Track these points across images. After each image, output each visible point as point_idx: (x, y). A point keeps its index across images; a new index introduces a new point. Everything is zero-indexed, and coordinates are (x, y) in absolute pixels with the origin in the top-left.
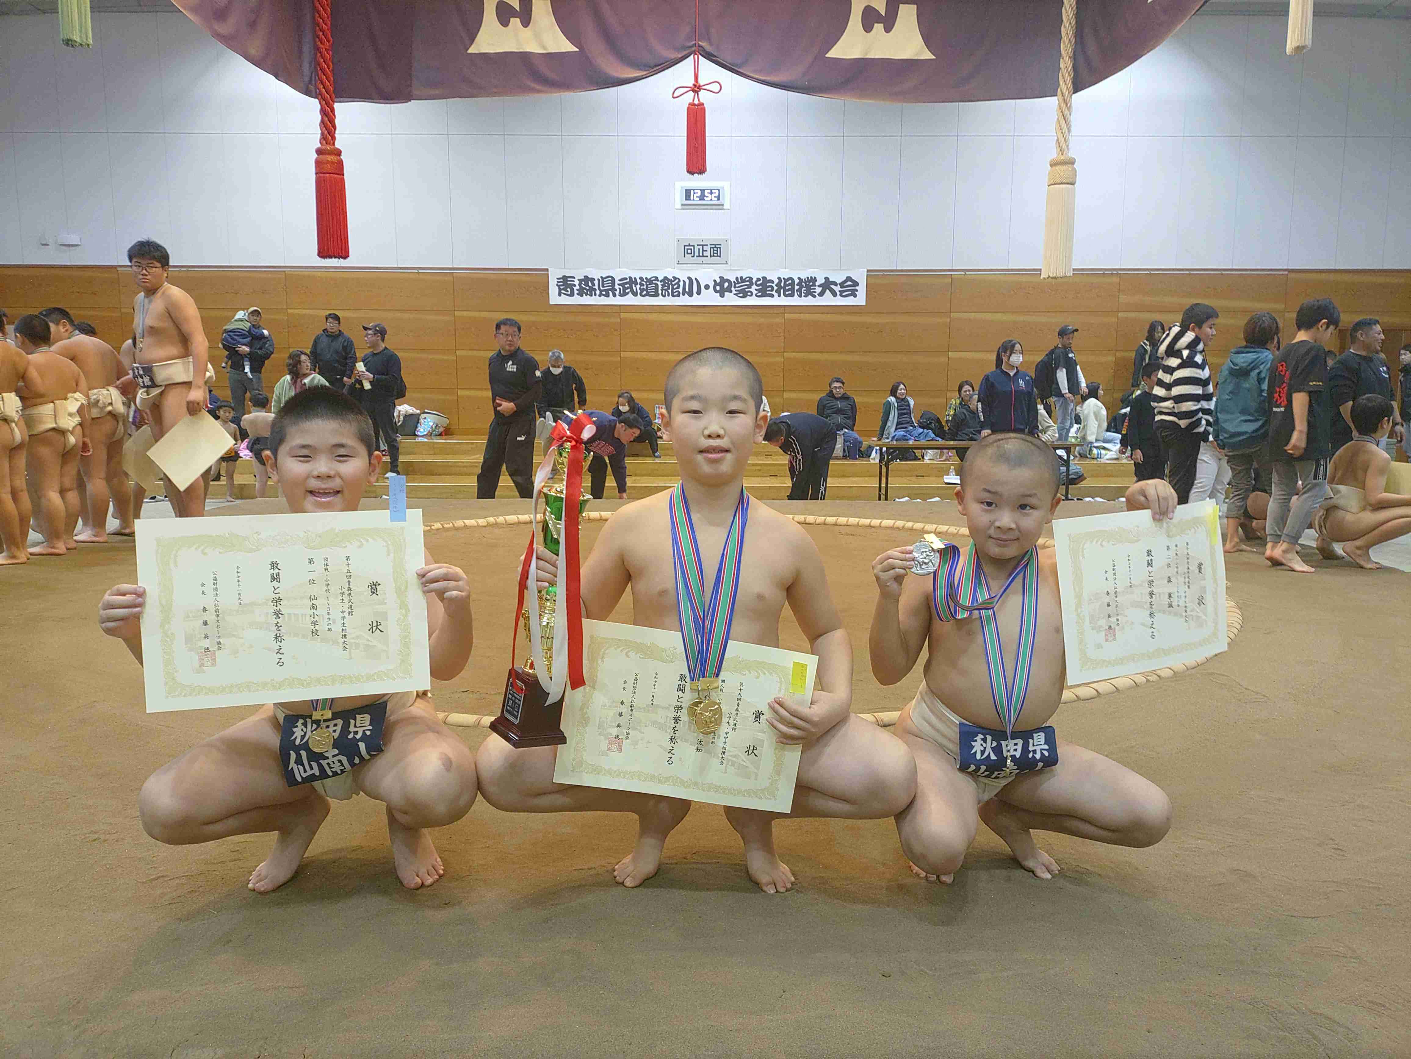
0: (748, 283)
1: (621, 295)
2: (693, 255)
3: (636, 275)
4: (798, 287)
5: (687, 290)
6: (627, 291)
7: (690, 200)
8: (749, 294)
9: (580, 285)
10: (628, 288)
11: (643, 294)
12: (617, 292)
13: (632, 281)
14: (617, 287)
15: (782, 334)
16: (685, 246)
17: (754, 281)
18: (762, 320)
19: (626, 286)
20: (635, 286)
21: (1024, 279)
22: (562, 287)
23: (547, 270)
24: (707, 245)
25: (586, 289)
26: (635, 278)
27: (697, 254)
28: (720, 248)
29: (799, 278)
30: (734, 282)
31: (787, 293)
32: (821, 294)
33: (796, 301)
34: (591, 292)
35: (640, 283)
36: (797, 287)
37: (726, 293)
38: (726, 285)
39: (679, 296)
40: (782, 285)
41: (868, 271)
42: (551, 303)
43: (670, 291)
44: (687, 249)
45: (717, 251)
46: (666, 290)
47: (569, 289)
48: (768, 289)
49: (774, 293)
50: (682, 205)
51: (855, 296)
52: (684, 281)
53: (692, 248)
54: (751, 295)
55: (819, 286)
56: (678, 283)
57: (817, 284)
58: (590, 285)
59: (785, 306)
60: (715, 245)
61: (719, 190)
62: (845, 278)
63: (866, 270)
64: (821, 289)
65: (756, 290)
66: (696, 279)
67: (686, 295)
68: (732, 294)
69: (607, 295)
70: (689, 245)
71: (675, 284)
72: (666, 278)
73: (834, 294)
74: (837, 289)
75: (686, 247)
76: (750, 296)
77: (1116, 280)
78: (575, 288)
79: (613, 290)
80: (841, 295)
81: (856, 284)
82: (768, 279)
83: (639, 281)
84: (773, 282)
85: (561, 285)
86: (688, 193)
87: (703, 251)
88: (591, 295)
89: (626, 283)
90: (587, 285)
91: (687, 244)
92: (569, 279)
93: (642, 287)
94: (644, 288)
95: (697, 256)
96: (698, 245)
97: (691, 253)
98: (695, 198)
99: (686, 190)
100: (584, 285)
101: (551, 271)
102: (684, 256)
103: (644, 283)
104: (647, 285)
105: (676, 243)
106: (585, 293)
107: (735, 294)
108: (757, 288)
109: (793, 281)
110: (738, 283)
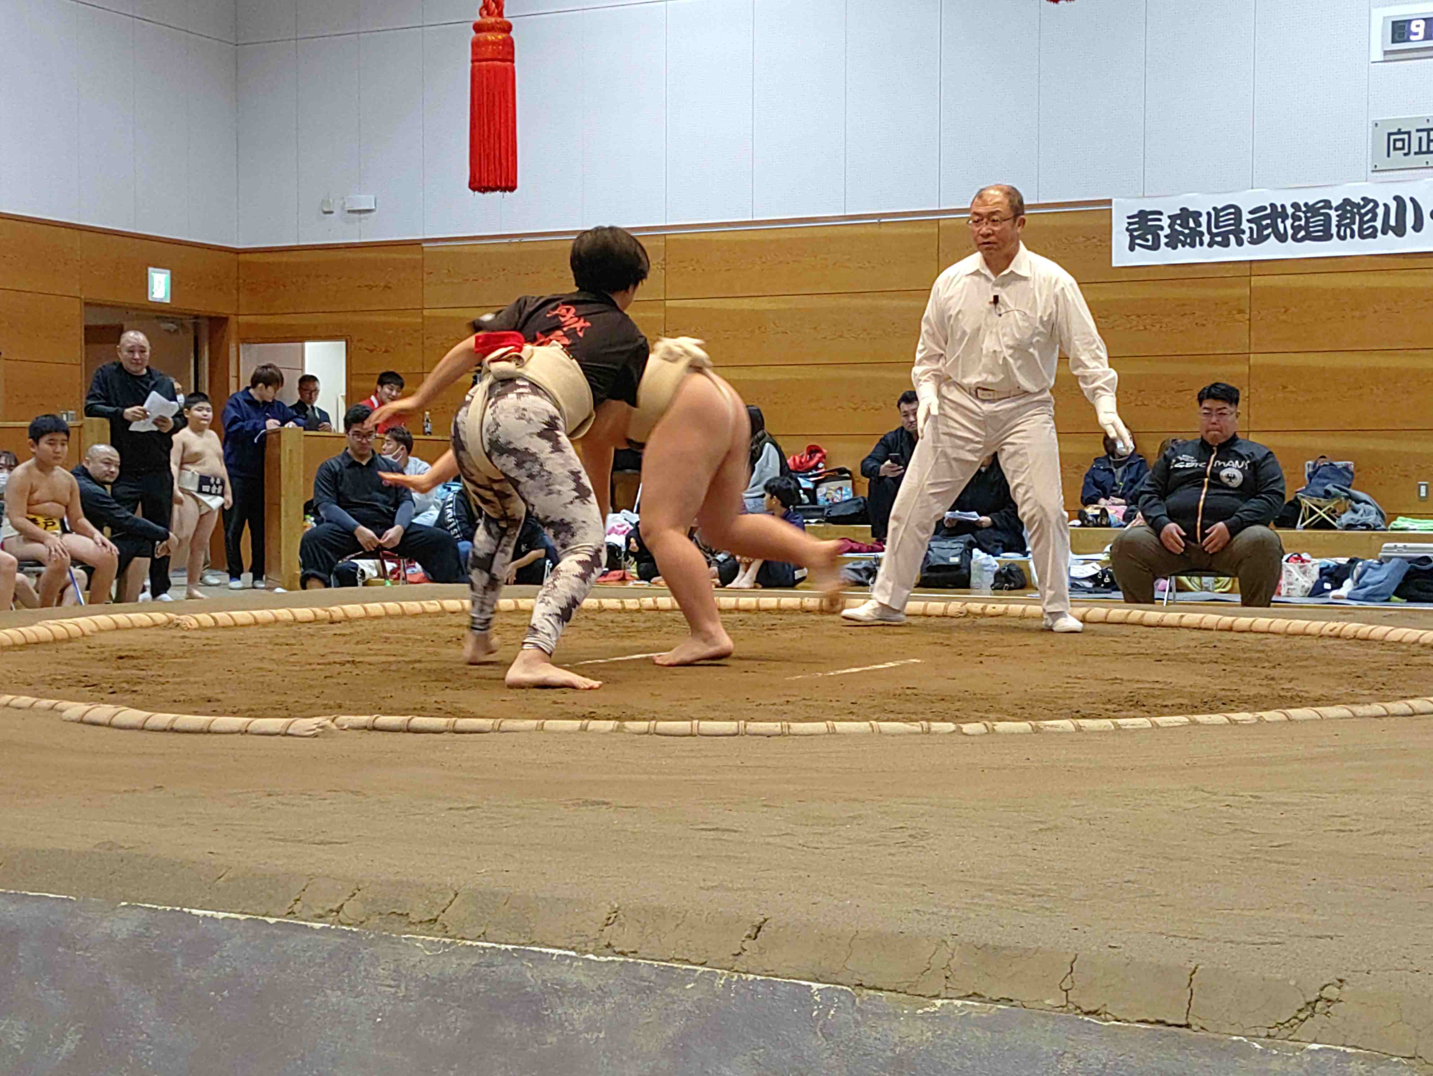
1: (1253, 241)
2: (1406, 151)
3: (1285, 199)
5: (1392, 222)
6: (1266, 232)
7: (1402, 41)
9: (1171, 226)
10: (1267, 227)
11: (1299, 236)
12: (1246, 237)
13: (1277, 213)
14: (1245, 226)
16: (1390, 134)
19: (1264, 223)
20: (1283, 222)
22: (1136, 234)
23: (1109, 202)
25: (1183, 234)
26: (1283, 206)
27: (1415, 148)
34: (1193, 239)
35: (1293, 214)
39: (1375, 237)
42: (1114, 264)
43: (1356, 227)
44: (1395, 140)
46: (1347, 226)
47: (1150, 237)
50: (1386, 53)
52: (1385, 205)
53: (1406, 137)
56: (1373, 211)
58: (1192, 224)
66: (1412, 200)
67: (1390, 233)
69: (1225, 244)
70: (1399, 132)
71: (1366, 214)
72: (1347, 201)
75: (1392, 137)
78: (1162, 234)
79: (1238, 233)
83: (1290, 211)
85: (1135, 230)
86: (1398, 28)
87: (1428, 140)
88: (1193, 245)
89: (1265, 217)
90: (1185, 225)
91: (1395, 130)
92: (1150, 217)
93: (1296, 223)
94: (1300, 225)
95: (1416, 153)
96: (1418, 131)
97: (1403, 148)
98: (1412, 38)
99: (1394, 23)
100: (1180, 225)
101: (1116, 203)
102: (1389, 155)
103: (1302, 215)
104: (1307, 219)
105: (1370, 130)
106: (1180, 241)
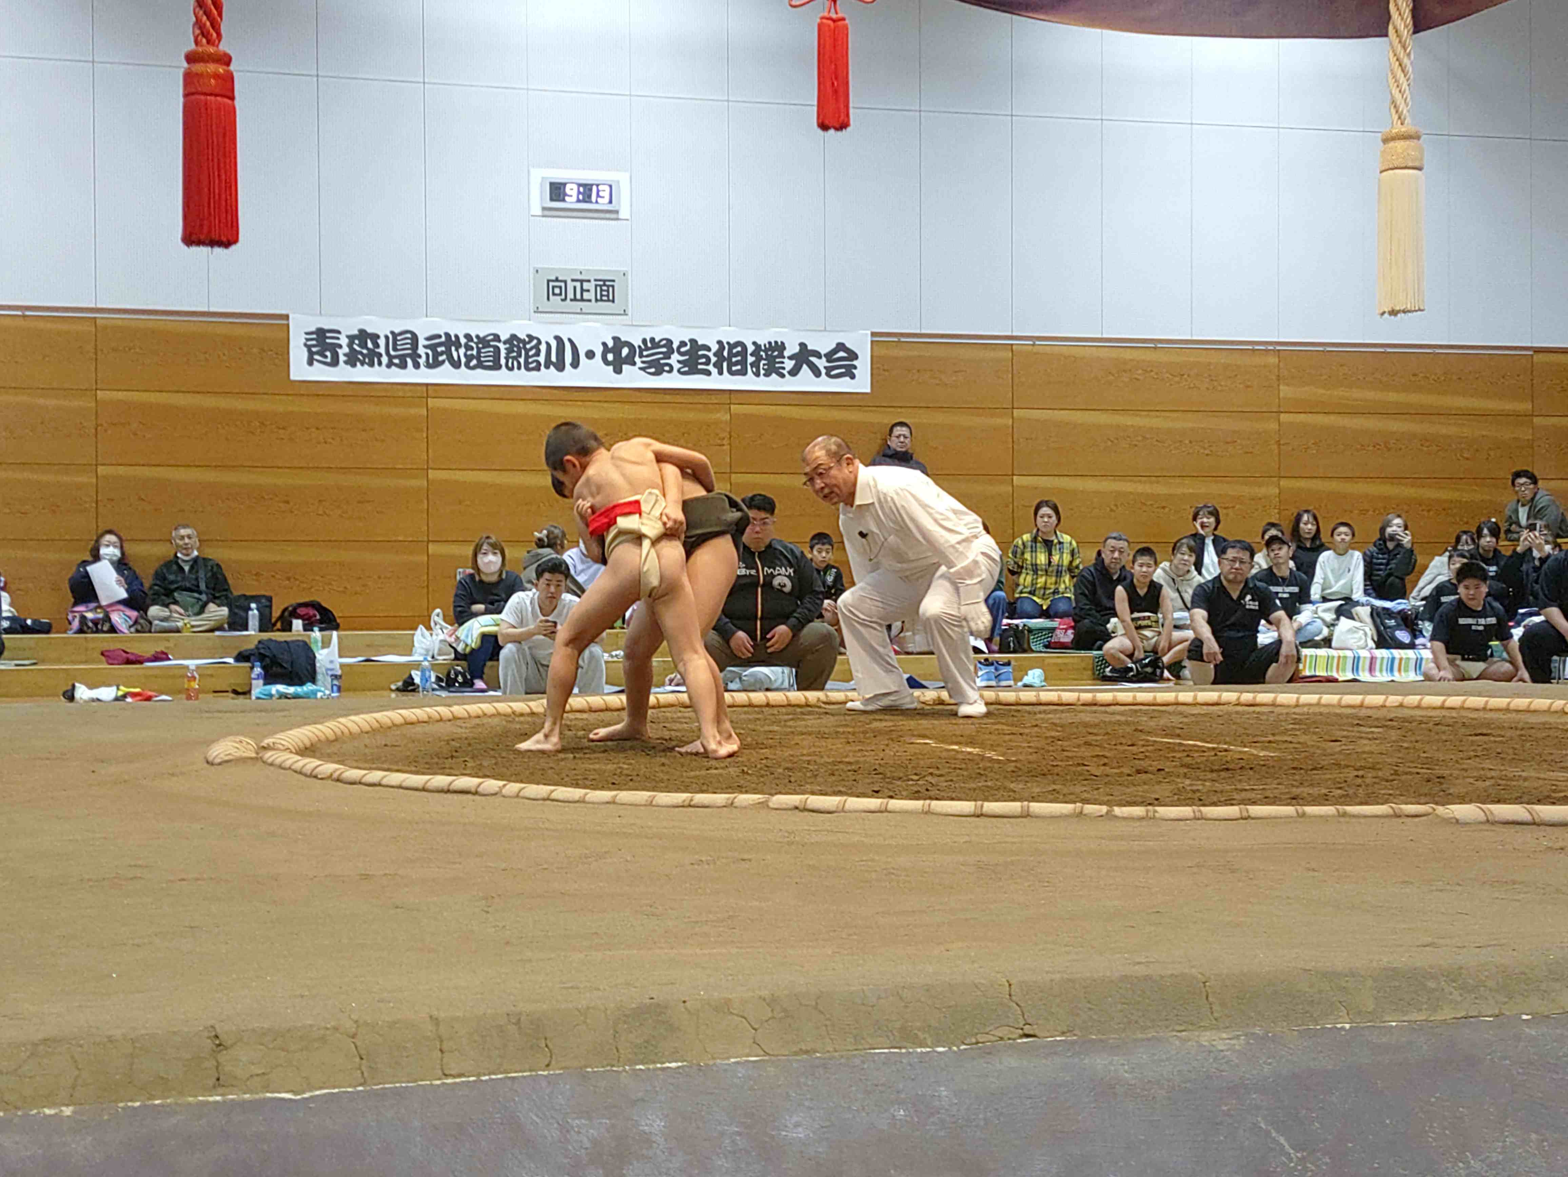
0: (664, 350)
1: (429, 366)
2: (563, 297)
3: (459, 330)
4: (753, 359)
5: (554, 358)
6: (441, 358)
7: (559, 200)
8: (667, 368)
9: (350, 345)
10: (442, 353)
11: (472, 364)
12: (422, 361)
13: (451, 342)
14: (421, 351)
15: (725, 442)
16: (549, 281)
17: (675, 346)
18: (691, 416)
19: (439, 349)
20: (457, 350)
21: (1128, 355)
22: (314, 349)
23: (287, 317)
24: (589, 281)
25: (361, 353)
26: (457, 337)
27: (570, 295)
28: (613, 286)
29: (754, 343)
30: (639, 347)
31: (734, 368)
32: (794, 372)
33: (749, 382)
34: (372, 358)
35: (466, 344)
36: (750, 359)
37: (625, 367)
38: (625, 351)
39: (539, 370)
40: (725, 354)
41: (873, 334)
42: (292, 377)
43: (522, 360)
44: (553, 287)
45: (608, 291)
46: (514, 358)
47: (328, 354)
48: (700, 361)
49: (711, 368)
50: (544, 209)
51: (853, 377)
52: (547, 343)
53: (563, 285)
54: (671, 371)
55: (790, 358)
56: (537, 347)
57: (786, 354)
58: (370, 345)
59: (730, 391)
60: (604, 281)
61: (611, 186)
62: (834, 346)
63: (869, 332)
64: (793, 362)
65: (679, 362)
66: (570, 340)
67: (552, 367)
68: (636, 368)
69: (403, 366)
70: (557, 280)
71: (531, 349)
72: (514, 337)
73: (817, 373)
74: (821, 363)
75: (551, 284)
76: (667, 371)
77: (1273, 360)
78: (341, 352)
79: (415, 356)
80: (828, 375)
81: (853, 356)
82: (700, 343)
83: (463, 341)
84: (709, 349)
85: (314, 346)
86: (555, 189)
87: (582, 290)
88: (371, 364)
89: (440, 344)
90: (364, 345)
91: (553, 278)
92: (328, 335)
93: (469, 353)
94: (472, 355)
95: (571, 300)
96: (573, 280)
97: (560, 294)
98: (567, 198)
99: (551, 184)
100: (359, 345)
101: (293, 318)
102: (548, 299)
103: (474, 346)
104: (479, 349)
105: (532, 276)
106: (359, 360)
107: (641, 369)
108: (681, 358)
109: (745, 348)
110: (647, 349)
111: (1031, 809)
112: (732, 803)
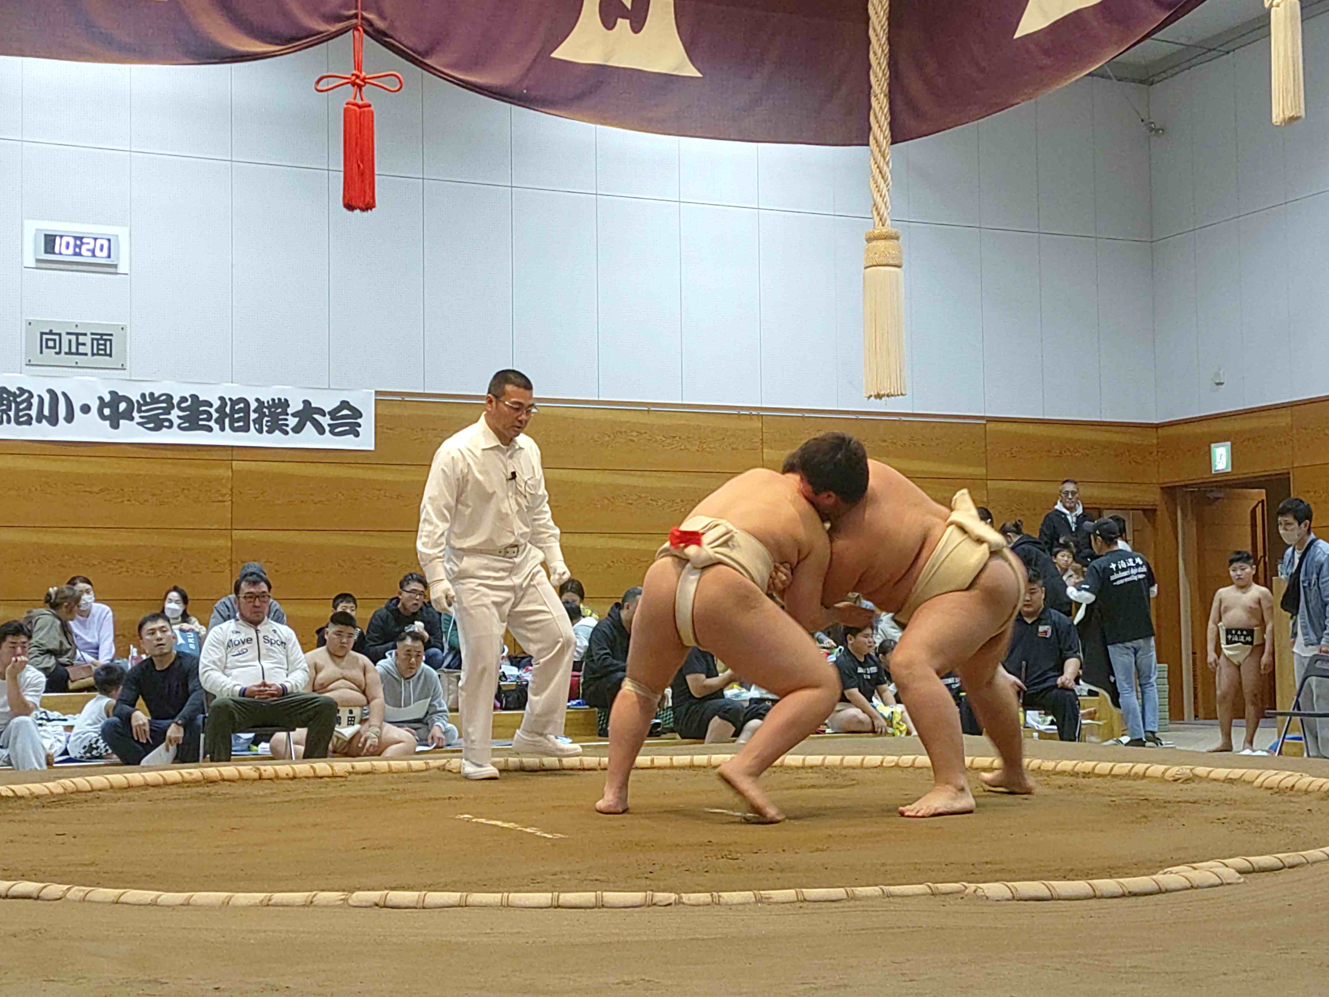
0: (164, 405)
2: (57, 350)
4: (256, 415)
5: (46, 412)
7: (54, 253)
8: (166, 424)
15: (228, 498)
16: (42, 334)
17: (175, 402)
18: (191, 472)
21: (624, 417)
24: (85, 334)
27: (65, 348)
28: (110, 340)
29: (257, 400)
30: (138, 401)
31: (236, 425)
32: (298, 429)
33: (252, 439)
36: (253, 416)
37: (122, 422)
38: (123, 406)
39: (30, 424)
40: (228, 410)
41: (377, 393)
43: (12, 414)
44: (47, 340)
45: (105, 345)
46: (3, 412)
48: (201, 417)
49: (212, 424)
50: (38, 261)
51: (357, 435)
52: (39, 396)
53: (57, 337)
54: (170, 427)
55: (294, 415)
56: (29, 401)
57: (290, 411)
59: (232, 447)
60: (102, 335)
61: (109, 240)
62: (338, 404)
63: (373, 391)
64: (297, 419)
65: (179, 417)
66: (64, 394)
67: (44, 421)
68: (134, 423)
70: (51, 333)
71: (22, 402)
72: (4, 390)
73: (320, 430)
74: (325, 421)
75: (45, 337)
76: (166, 427)
77: (757, 424)
80: (332, 432)
81: (357, 414)
82: (201, 399)
84: (211, 405)
86: (50, 241)
87: (78, 344)
91: (48, 331)
95: (66, 353)
96: (68, 334)
97: (54, 347)
98: (62, 251)
99: (46, 235)
102: (41, 352)
105: (24, 328)
107: (139, 424)
108: (181, 414)
109: (247, 404)
110: (146, 404)
111: (605, 899)
112: (312, 902)
